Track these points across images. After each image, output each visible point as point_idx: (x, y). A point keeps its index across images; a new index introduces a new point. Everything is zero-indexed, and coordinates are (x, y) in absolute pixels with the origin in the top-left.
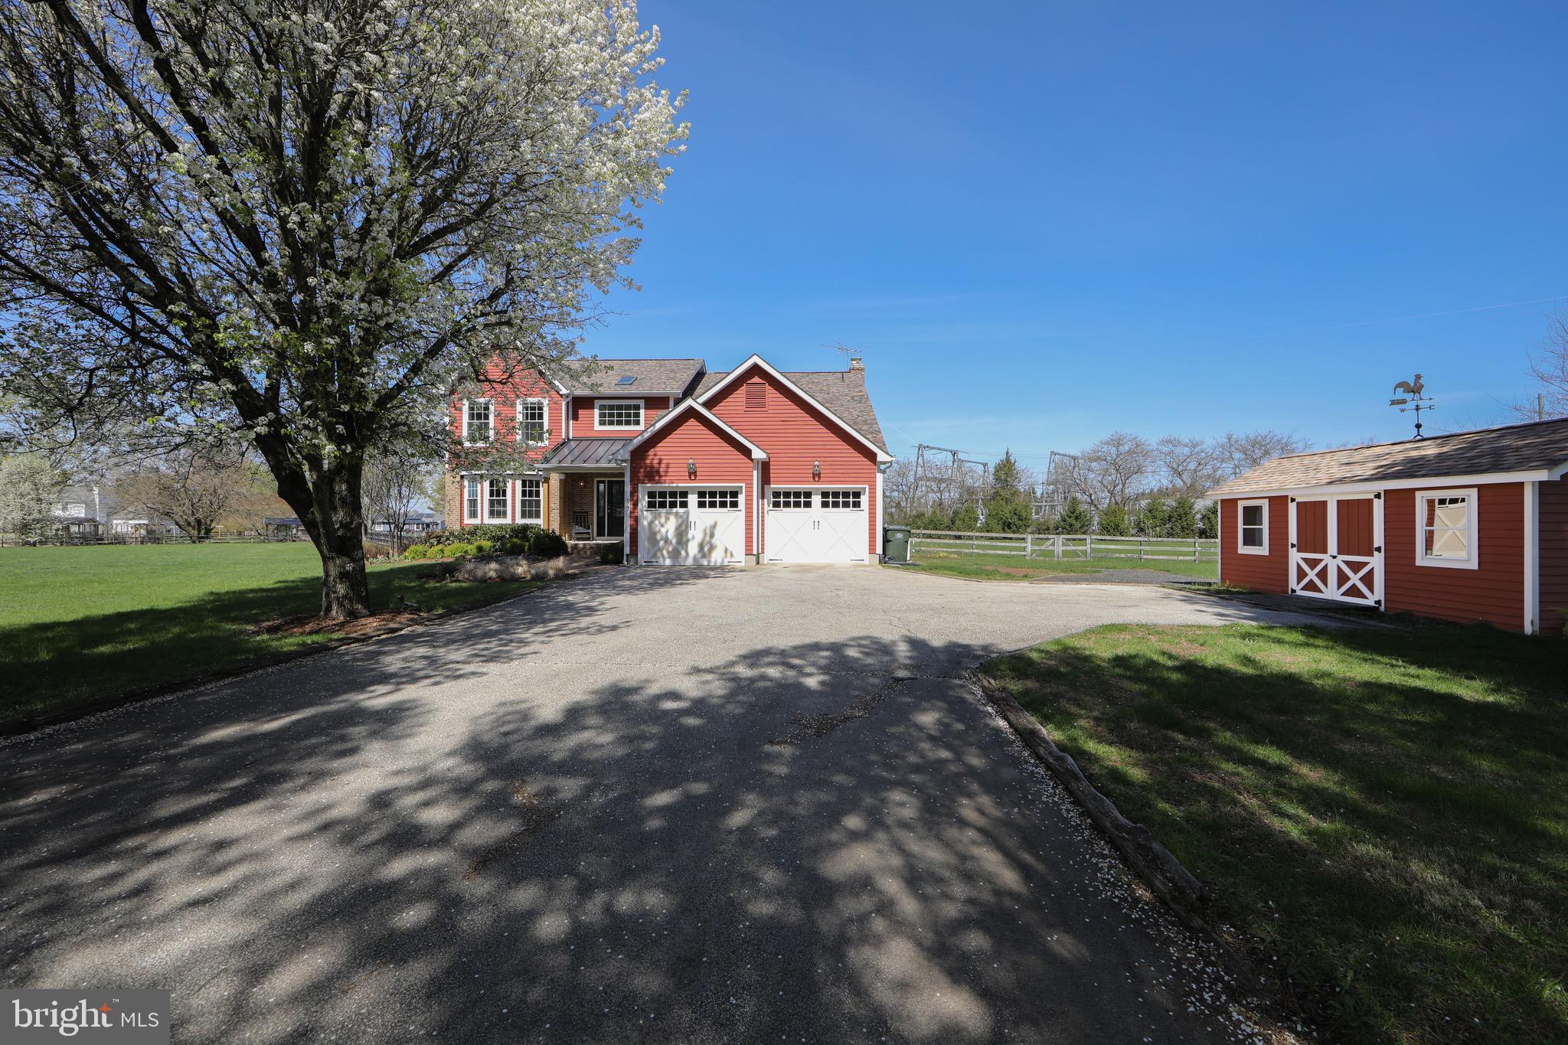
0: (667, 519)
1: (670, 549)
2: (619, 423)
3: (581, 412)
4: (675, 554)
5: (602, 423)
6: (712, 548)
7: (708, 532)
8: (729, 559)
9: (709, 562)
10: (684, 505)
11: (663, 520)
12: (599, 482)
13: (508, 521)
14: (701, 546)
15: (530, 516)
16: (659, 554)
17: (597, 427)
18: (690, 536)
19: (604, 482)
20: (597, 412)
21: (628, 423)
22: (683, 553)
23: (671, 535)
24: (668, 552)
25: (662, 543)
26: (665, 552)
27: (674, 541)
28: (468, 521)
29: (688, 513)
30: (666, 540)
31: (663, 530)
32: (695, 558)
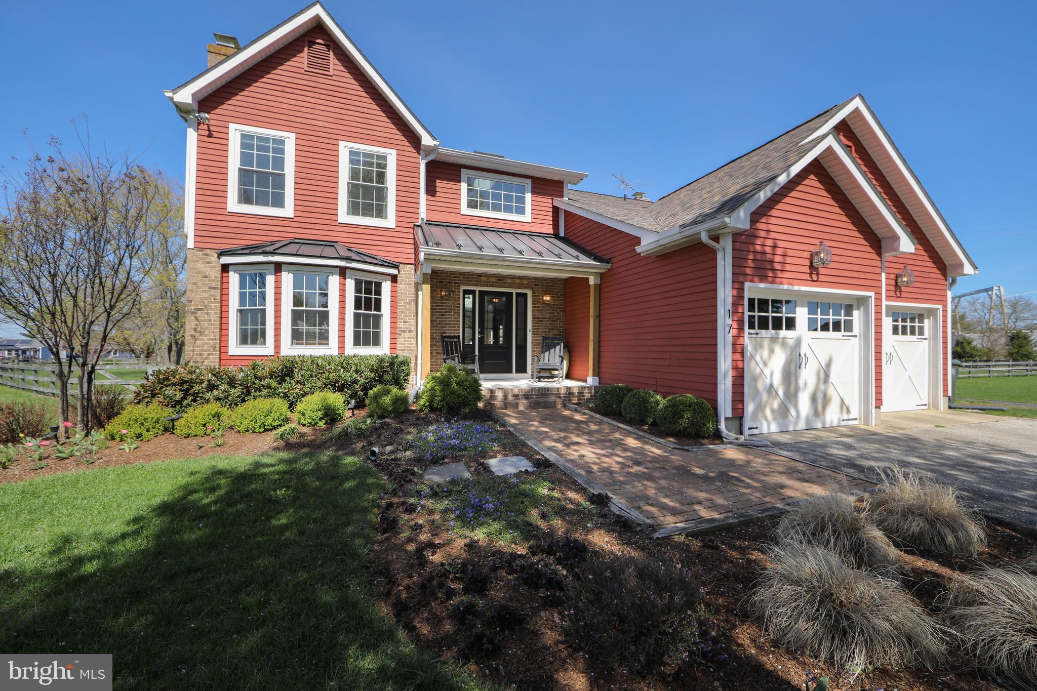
0: (772, 351)
1: (776, 405)
2: (497, 208)
3: (440, 184)
4: (783, 412)
5: (472, 205)
6: (826, 400)
7: (822, 375)
8: (845, 417)
9: (824, 423)
10: (791, 324)
11: (766, 353)
12: (466, 292)
13: (332, 349)
14: (814, 399)
15: (366, 343)
16: (760, 415)
17: (464, 209)
18: (801, 383)
19: (473, 292)
20: (464, 187)
21: (508, 209)
22: (793, 412)
23: (777, 380)
24: (773, 411)
25: (765, 396)
26: (768, 412)
27: (781, 392)
28: (235, 348)
29: (798, 342)
30: (771, 388)
31: (767, 372)
32: (808, 420)
